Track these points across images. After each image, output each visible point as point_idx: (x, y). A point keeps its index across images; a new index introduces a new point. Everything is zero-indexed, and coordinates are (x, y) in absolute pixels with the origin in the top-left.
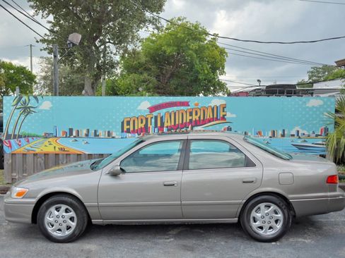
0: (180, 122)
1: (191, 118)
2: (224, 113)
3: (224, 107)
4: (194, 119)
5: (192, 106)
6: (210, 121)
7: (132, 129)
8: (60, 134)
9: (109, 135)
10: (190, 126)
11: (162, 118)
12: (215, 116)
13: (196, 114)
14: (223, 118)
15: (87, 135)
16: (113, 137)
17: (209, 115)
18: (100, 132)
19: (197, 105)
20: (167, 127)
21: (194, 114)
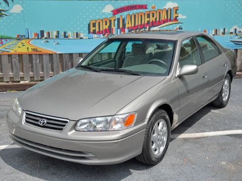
0: (140, 23)
1: (148, 19)
2: (176, 15)
3: (177, 10)
4: (151, 21)
5: (149, 8)
6: (164, 22)
7: (97, 30)
8: (32, 36)
9: (77, 36)
10: (148, 27)
11: (123, 20)
12: (169, 18)
13: (153, 16)
14: (176, 19)
15: (57, 37)
16: (81, 38)
17: (164, 16)
18: (69, 33)
19: (153, 8)
20: (128, 28)
21: (151, 16)
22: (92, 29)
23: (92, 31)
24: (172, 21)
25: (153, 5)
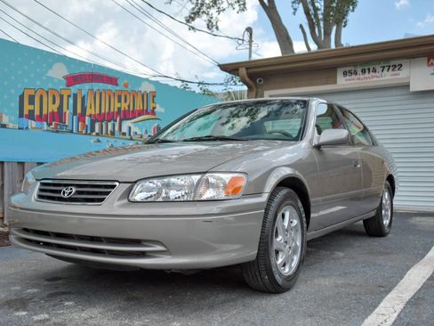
1: (118, 105)
2: (154, 105)
3: (154, 96)
4: (122, 109)
7: (37, 112)
10: (118, 120)
12: (145, 107)
13: (126, 101)
14: (153, 112)
19: (126, 86)
20: (90, 116)
22: (27, 108)
23: (26, 112)
24: (149, 114)
25: (126, 81)
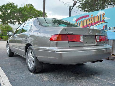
0: (86, 25)
2: (104, 18)
3: (104, 15)
4: (91, 23)
5: (90, 16)
6: (97, 23)
10: (89, 26)
12: (100, 20)
14: (103, 21)
17: (97, 20)
19: (92, 16)
21: (91, 20)
24: (101, 22)
25: (92, 15)
